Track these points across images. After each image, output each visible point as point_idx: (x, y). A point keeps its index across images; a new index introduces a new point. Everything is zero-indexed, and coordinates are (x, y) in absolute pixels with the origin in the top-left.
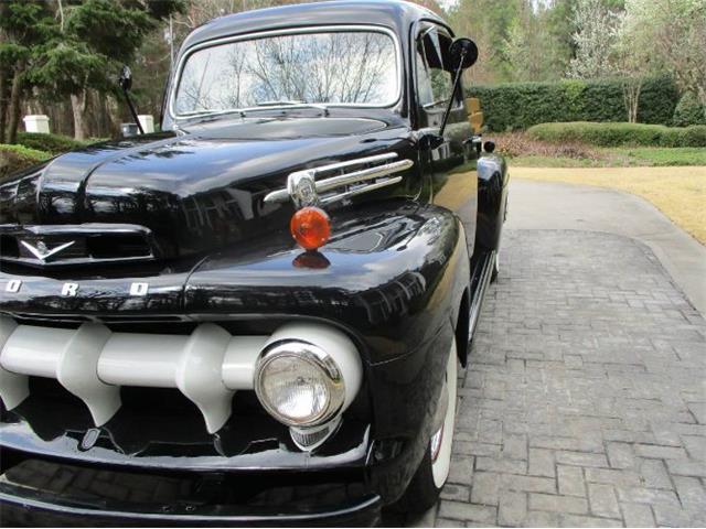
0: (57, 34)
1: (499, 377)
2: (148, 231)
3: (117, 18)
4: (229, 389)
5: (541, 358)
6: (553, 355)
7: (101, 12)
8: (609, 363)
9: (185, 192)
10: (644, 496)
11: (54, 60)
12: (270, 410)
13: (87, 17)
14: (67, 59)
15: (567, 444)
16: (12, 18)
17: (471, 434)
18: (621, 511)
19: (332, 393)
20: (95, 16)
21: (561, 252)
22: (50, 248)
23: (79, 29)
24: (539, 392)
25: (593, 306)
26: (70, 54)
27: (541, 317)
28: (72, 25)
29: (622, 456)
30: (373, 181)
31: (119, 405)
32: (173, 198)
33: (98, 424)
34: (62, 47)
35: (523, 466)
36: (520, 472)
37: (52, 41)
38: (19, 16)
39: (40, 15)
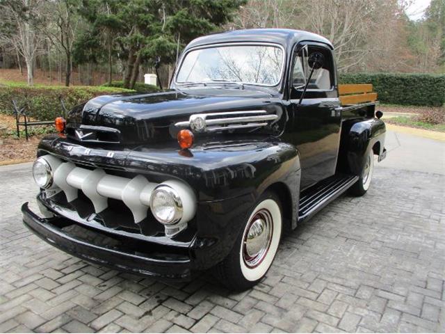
0: (160, 31)
1: (326, 244)
2: (119, 132)
3: (192, 23)
4: (143, 204)
5: (358, 240)
6: (367, 239)
7: (184, 20)
8: (398, 249)
9: (139, 118)
10: (362, 312)
11: (156, 45)
12: (153, 213)
13: (176, 23)
14: (162, 45)
15: (339, 281)
16: (139, 21)
17: (290, 266)
18: (343, 315)
19: (177, 211)
20: (181, 22)
21: (420, 186)
22: (84, 134)
23: (171, 29)
24: (343, 255)
25: (414, 219)
26: (164, 42)
27: (376, 219)
28: (168, 26)
29: (365, 293)
30: (246, 123)
31: (106, 206)
32: (134, 120)
33: (97, 212)
34: (161, 38)
35: (307, 285)
36: (303, 287)
37: (157, 35)
38: (142, 20)
39: (154, 20)
